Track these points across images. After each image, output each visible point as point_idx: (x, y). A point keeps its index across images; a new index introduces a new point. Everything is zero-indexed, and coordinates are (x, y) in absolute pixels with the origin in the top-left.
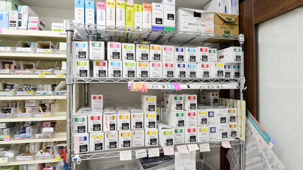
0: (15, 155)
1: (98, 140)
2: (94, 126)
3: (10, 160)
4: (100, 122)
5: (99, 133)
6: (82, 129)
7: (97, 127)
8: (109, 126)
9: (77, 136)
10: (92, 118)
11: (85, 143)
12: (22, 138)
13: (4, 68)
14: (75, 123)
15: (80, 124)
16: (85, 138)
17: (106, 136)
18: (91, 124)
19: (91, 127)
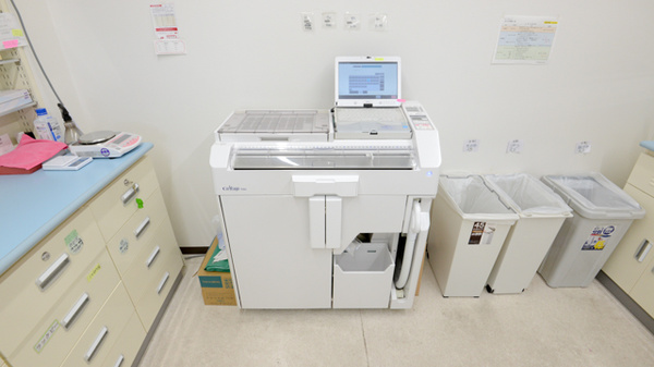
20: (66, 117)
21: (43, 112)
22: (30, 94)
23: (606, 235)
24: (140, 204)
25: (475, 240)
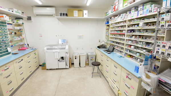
0: (146, 51)
1: (163, 51)
2: (163, 46)
3: (144, 52)
4: (165, 45)
5: (164, 49)
6: (158, 46)
7: (164, 46)
8: (168, 47)
9: (157, 48)
10: (163, 43)
11: (158, 51)
12: (148, 47)
13: (147, 26)
14: (157, 43)
15: (158, 44)
16: (159, 49)
17: (166, 50)
18: (162, 45)
19: (162, 46)
20: (28, 45)
21: (25, 44)
22: (24, 43)
23: (93, 58)
24: (36, 54)
25: (76, 58)
